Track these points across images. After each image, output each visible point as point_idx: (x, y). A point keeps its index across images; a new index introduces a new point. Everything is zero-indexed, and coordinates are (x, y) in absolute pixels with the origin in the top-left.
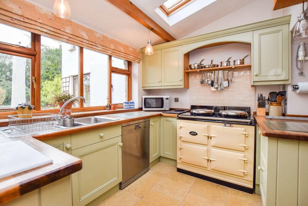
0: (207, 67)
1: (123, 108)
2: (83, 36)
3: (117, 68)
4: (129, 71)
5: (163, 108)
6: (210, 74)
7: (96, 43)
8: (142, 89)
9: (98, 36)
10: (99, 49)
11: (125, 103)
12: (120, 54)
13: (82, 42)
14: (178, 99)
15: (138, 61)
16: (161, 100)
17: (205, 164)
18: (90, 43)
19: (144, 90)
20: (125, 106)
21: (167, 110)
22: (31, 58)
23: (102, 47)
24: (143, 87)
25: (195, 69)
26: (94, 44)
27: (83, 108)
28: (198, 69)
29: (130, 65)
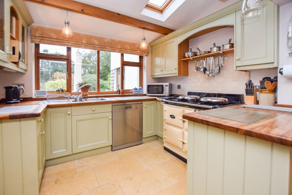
0: (199, 54)
1: (132, 93)
2: (94, 43)
3: (128, 62)
4: (141, 63)
5: (163, 94)
6: (203, 61)
7: (105, 46)
9: (106, 41)
10: (108, 50)
11: (134, 89)
12: (127, 51)
13: (95, 47)
14: (180, 85)
15: (146, 54)
16: (161, 86)
17: (180, 145)
18: (100, 47)
19: (152, 78)
20: (134, 91)
21: (166, 95)
22: (66, 61)
23: (111, 48)
24: (152, 76)
25: (189, 57)
26: (104, 47)
27: (99, 92)
28: (192, 57)
29: (141, 58)
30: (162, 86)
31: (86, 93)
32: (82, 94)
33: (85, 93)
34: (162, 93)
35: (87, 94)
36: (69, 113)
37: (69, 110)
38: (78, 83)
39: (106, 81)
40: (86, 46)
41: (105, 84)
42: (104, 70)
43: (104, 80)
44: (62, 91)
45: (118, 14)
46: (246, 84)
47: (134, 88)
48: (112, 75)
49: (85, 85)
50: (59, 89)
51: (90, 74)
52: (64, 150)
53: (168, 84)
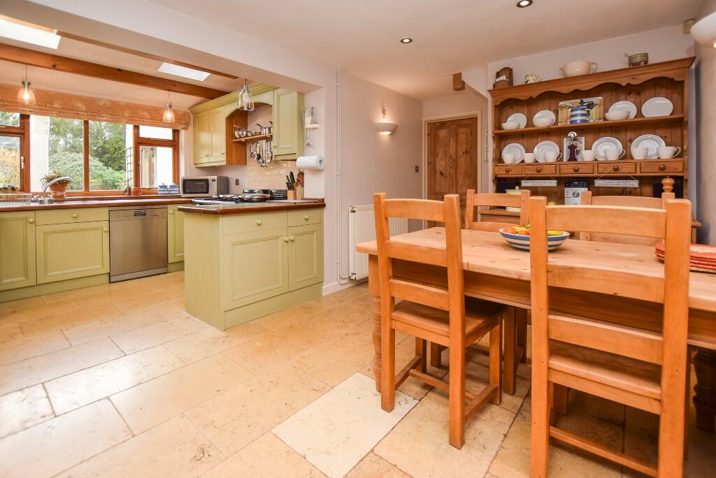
0: (250, 135)
1: (157, 194)
2: (78, 107)
4: (175, 141)
7: (99, 112)
8: (194, 166)
9: (103, 102)
10: (104, 119)
12: (145, 121)
13: (78, 114)
14: (238, 180)
15: (185, 127)
16: (205, 182)
18: (89, 113)
20: (158, 191)
22: (20, 136)
23: (111, 116)
24: (195, 164)
25: (239, 137)
26: (97, 114)
27: (89, 193)
28: (244, 137)
29: (176, 132)
30: (207, 181)
31: (61, 193)
32: (53, 194)
33: (59, 194)
34: (207, 192)
35: (63, 195)
36: (31, 220)
37: (30, 216)
38: (45, 176)
39: (122, 171)
40: (60, 112)
41: (120, 180)
42: (117, 142)
43: (117, 170)
44: (13, 189)
45: (119, 70)
46: (287, 177)
47: (161, 185)
48: (129, 158)
49: (58, 179)
50: (7, 187)
51: (72, 152)
52: (23, 278)
53: (215, 177)
